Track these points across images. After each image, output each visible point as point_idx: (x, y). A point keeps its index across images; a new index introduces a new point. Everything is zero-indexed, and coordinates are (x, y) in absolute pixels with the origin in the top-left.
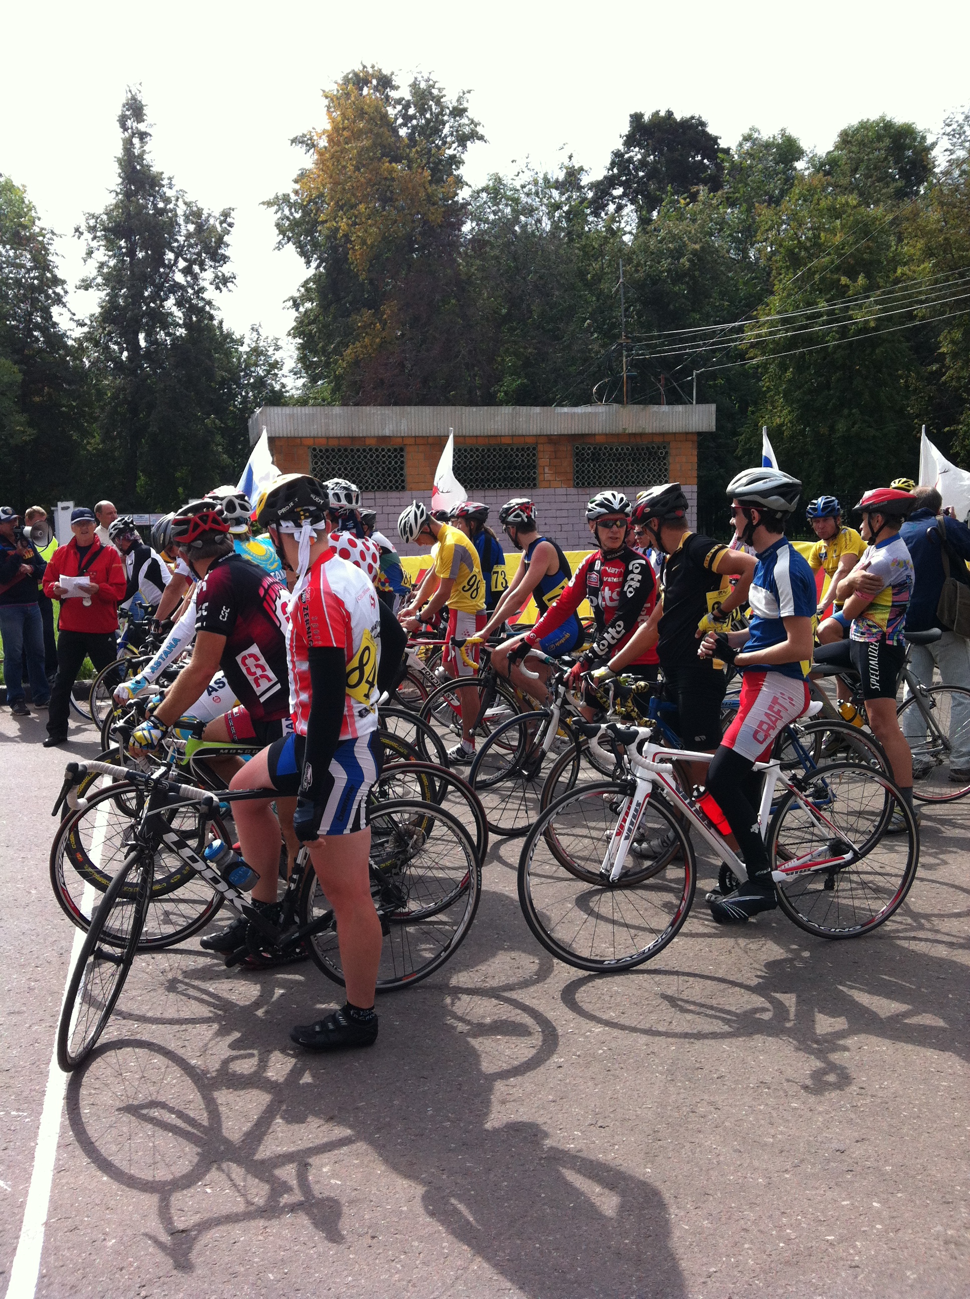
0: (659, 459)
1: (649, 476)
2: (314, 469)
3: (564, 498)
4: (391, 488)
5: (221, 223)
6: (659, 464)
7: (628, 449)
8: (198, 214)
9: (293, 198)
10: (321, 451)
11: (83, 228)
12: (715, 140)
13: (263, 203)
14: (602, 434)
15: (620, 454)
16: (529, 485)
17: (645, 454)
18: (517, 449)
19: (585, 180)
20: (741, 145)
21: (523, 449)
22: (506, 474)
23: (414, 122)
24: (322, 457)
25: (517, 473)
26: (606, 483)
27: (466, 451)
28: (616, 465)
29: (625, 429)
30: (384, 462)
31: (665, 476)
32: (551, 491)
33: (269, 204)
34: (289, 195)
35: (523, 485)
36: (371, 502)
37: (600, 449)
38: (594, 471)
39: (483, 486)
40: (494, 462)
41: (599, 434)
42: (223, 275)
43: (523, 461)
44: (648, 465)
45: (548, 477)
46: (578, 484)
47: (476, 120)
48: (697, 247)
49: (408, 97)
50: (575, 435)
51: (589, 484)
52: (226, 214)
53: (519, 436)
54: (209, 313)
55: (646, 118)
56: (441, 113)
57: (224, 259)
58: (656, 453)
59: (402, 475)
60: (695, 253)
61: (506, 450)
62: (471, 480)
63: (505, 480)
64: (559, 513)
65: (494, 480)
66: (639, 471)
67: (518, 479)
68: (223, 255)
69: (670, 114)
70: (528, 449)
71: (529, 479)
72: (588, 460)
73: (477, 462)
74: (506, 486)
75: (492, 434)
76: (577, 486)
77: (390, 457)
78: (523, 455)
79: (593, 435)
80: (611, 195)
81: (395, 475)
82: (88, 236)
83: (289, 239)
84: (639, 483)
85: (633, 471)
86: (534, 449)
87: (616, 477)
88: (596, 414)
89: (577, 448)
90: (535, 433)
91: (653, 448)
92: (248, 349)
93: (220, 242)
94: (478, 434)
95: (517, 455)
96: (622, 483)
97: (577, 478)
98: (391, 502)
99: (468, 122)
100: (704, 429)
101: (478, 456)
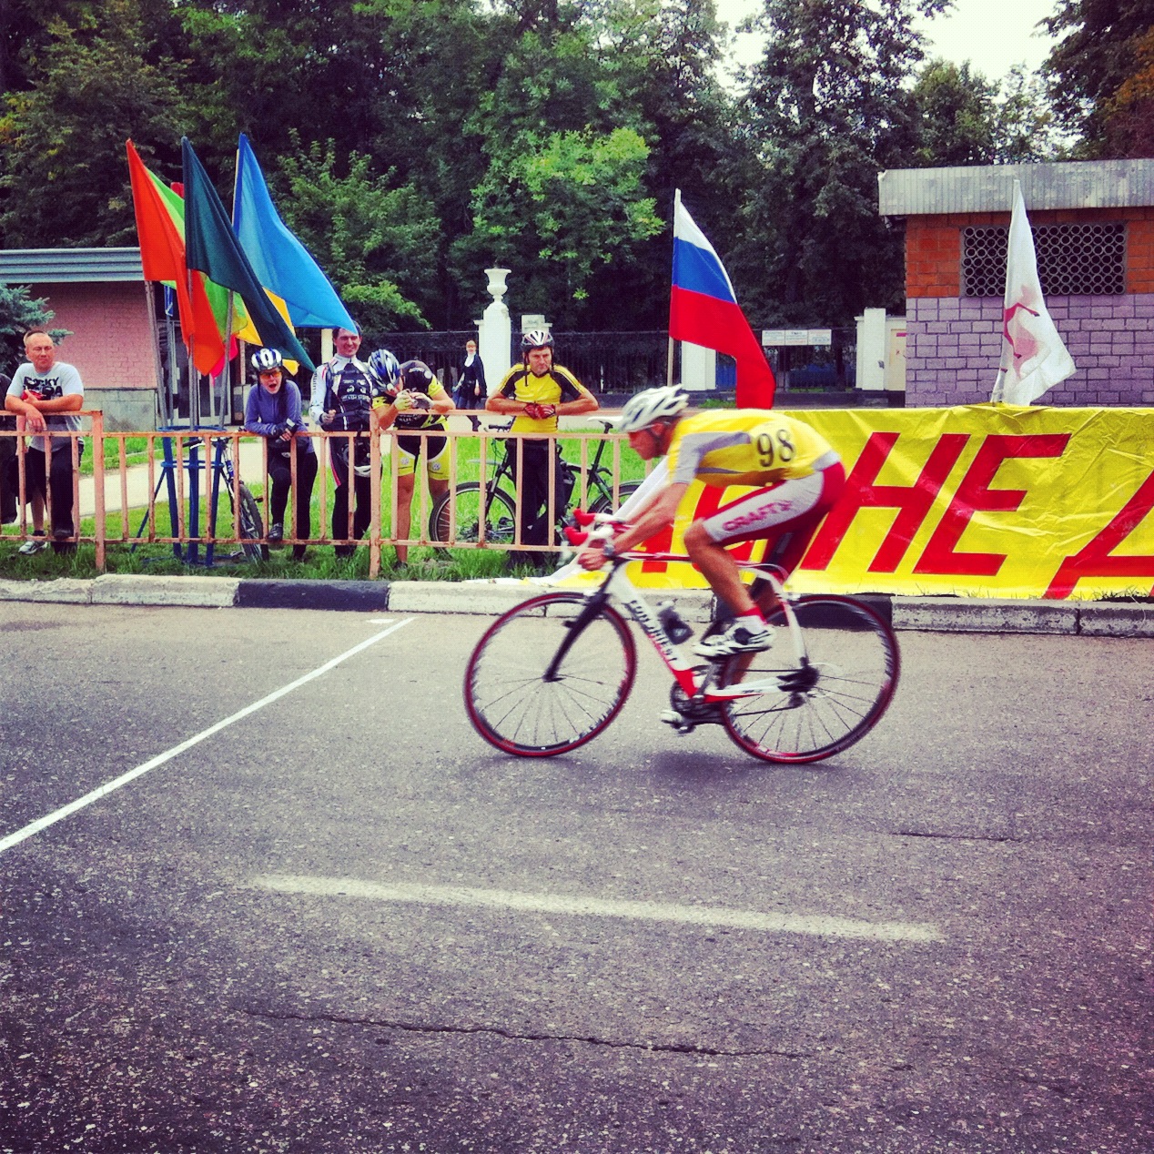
2: (968, 262)
4: (1098, 289)
10: (980, 233)
24: (981, 243)
30: (1087, 249)
36: (1062, 314)
59: (1118, 269)
77: (1098, 240)
81: (1107, 270)
92: (1005, 100)
98: (1095, 311)
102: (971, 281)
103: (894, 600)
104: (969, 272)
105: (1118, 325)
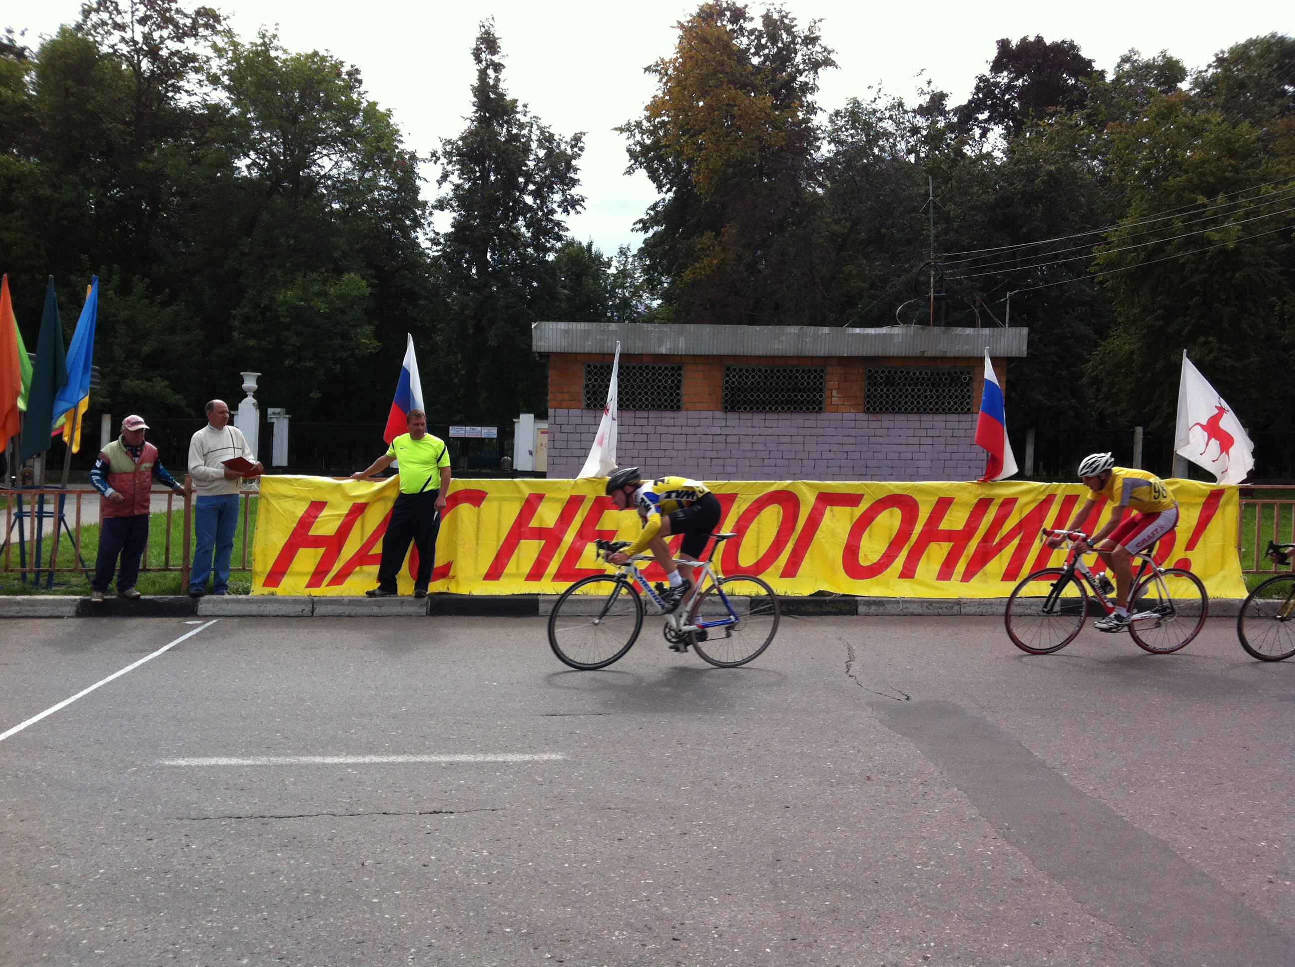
0: (962, 384)
1: (949, 403)
2: (587, 386)
3: (853, 424)
4: (666, 407)
5: (572, 147)
6: (962, 391)
7: (927, 374)
8: (550, 138)
9: (644, 124)
10: (595, 367)
11: (440, 153)
12: (1089, 63)
13: (616, 129)
14: (898, 358)
15: (918, 379)
16: (814, 408)
17: (946, 379)
18: (804, 371)
20: (1118, 67)
21: (809, 371)
22: (789, 396)
23: (766, 51)
24: (595, 374)
25: (802, 396)
26: (900, 409)
27: (747, 371)
29: (923, 352)
30: (660, 381)
31: (968, 403)
32: (837, 416)
33: (621, 130)
34: (641, 122)
35: (808, 409)
36: (644, 422)
37: (896, 373)
38: (888, 396)
39: (764, 408)
40: (777, 383)
41: (894, 357)
42: (572, 197)
43: (809, 384)
44: (950, 391)
45: (835, 400)
46: (868, 409)
47: (829, 48)
48: (1053, 168)
49: (760, 27)
50: (867, 357)
51: (881, 409)
52: (577, 139)
53: (806, 357)
54: (557, 233)
55: (1014, 44)
56: (793, 42)
57: (574, 182)
58: (958, 378)
59: (678, 394)
60: (1050, 174)
61: (791, 371)
62: (751, 402)
63: (788, 402)
64: (846, 440)
65: (776, 402)
66: (938, 397)
67: (802, 402)
68: (571, 179)
69: (1040, 39)
70: (815, 371)
71: (814, 402)
73: (759, 383)
74: (789, 408)
75: (776, 354)
76: (867, 411)
77: (666, 375)
78: (809, 377)
79: (889, 358)
80: (977, 119)
81: (672, 394)
82: (443, 160)
83: (641, 164)
84: (937, 410)
85: (932, 397)
86: (822, 371)
87: (912, 403)
88: (891, 336)
89: (870, 371)
90: (822, 354)
91: (956, 373)
92: (615, 272)
93: (569, 167)
94: (761, 354)
95: (803, 378)
96: (919, 409)
97: (868, 403)
98: (664, 422)
99: (820, 50)
100: (1015, 354)
101: (760, 377)
102: (589, 399)
103: (540, 598)
104: (588, 392)
105: (676, 430)
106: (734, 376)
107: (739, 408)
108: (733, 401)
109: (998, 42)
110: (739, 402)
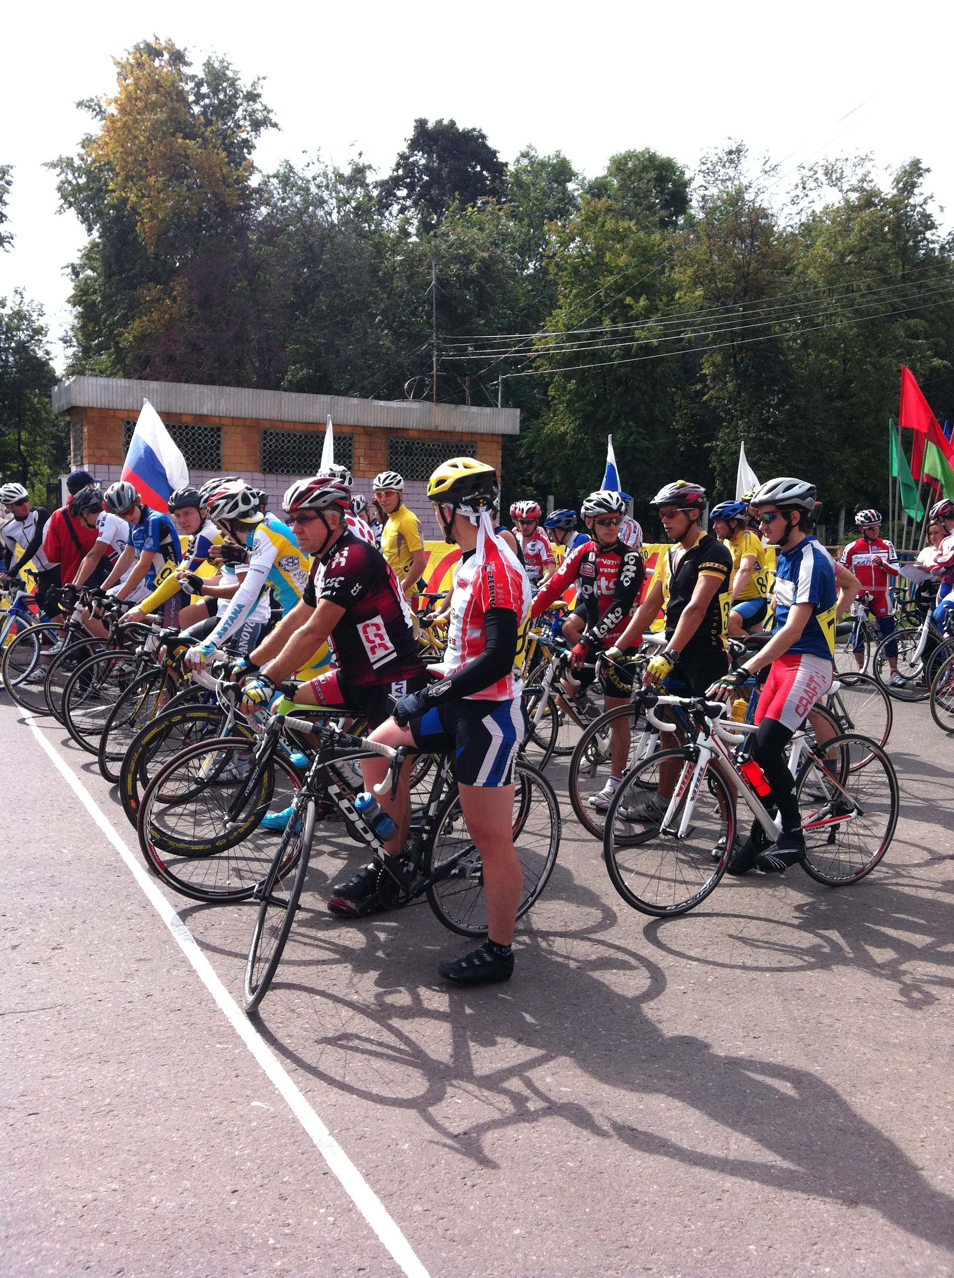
4: (206, 467)
7: (438, 446)
9: (77, 162)
12: (494, 153)
13: (45, 165)
14: (415, 430)
15: (431, 450)
19: (371, 178)
20: (518, 161)
21: (339, 438)
23: (207, 101)
26: (417, 477)
27: (283, 435)
28: (428, 460)
29: (437, 426)
30: (200, 441)
32: (364, 481)
33: (52, 165)
34: (73, 159)
37: (413, 444)
38: (407, 465)
40: (311, 449)
41: (413, 430)
43: (339, 450)
45: (363, 466)
47: (269, 107)
48: (486, 255)
49: (201, 75)
50: (390, 428)
53: (336, 425)
55: (431, 125)
56: (234, 96)
60: (483, 261)
62: (288, 465)
65: (311, 466)
69: (452, 123)
70: (344, 438)
72: (401, 453)
73: (294, 448)
75: (311, 421)
77: (206, 435)
78: (339, 444)
79: (406, 430)
80: (395, 195)
81: (212, 455)
83: (71, 205)
86: (350, 439)
88: (410, 410)
89: (391, 441)
90: (351, 423)
91: (462, 446)
94: (297, 420)
99: (261, 108)
100: (509, 431)
101: (295, 442)
106: (271, 440)
107: (277, 471)
108: (270, 464)
109: (416, 121)
110: (276, 465)
